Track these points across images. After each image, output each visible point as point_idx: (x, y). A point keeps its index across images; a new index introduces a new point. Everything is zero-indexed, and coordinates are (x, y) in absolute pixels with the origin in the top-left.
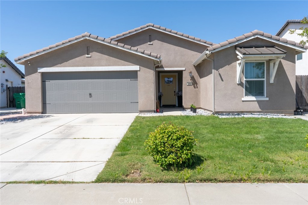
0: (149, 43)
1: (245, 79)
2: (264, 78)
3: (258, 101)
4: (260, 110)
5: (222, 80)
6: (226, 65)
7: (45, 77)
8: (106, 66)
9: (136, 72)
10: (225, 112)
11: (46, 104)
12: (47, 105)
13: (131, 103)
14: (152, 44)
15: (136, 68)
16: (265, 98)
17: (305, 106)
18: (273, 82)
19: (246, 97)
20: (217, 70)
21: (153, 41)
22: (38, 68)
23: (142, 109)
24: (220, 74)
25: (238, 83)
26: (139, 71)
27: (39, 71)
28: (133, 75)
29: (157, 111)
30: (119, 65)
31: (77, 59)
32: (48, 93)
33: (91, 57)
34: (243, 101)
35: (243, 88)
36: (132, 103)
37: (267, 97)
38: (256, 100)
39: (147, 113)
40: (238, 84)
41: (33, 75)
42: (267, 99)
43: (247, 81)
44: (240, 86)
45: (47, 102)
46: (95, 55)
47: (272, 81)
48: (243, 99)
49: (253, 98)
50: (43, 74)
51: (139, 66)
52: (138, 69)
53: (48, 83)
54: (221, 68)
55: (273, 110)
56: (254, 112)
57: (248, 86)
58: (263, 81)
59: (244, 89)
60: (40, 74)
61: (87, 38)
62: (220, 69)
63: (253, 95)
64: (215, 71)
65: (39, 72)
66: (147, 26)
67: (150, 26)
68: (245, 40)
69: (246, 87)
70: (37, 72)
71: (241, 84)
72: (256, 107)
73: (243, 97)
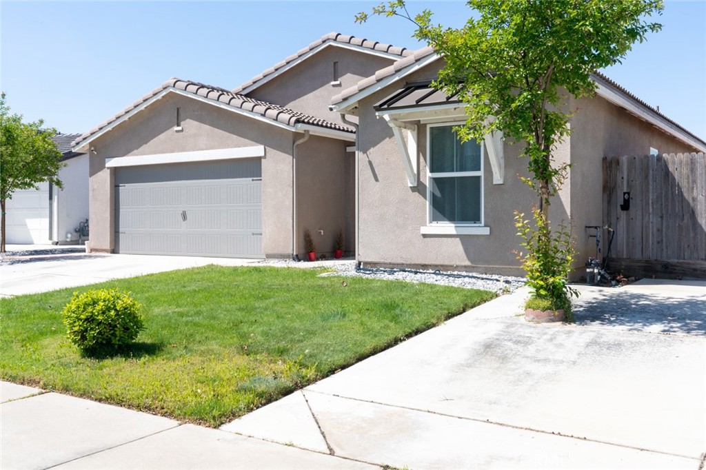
0: (333, 83)
1: (429, 174)
2: (479, 169)
3: (463, 238)
4: (467, 263)
5: (377, 180)
6: (383, 139)
7: (120, 175)
8: (207, 149)
9: (258, 160)
10: (384, 265)
11: (118, 232)
12: (120, 235)
13: (253, 234)
14: (340, 85)
15: (256, 150)
16: (480, 230)
18: (501, 182)
19: (434, 224)
20: (365, 152)
21: (342, 78)
22: (106, 160)
24: (370, 163)
25: (410, 185)
26: (265, 157)
27: (108, 165)
30: (228, 146)
31: (162, 136)
32: (122, 211)
33: (182, 131)
34: (425, 236)
35: (425, 198)
36: (255, 236)
37: (486, 226)
38: (454, 231)
39: (277, 260)
40: (413, 189)
41: (99, 173)
42: (486, 231)
43: (436, 181)
44: (417, 194)
45: (121, 230)
46: (190, 125)
47: (498, 179)
48: (424, 230)
49: (448, 227)
50: (116, 171)
51: (263, 147)
52: (262, 154)
53: (126, 189)
54: (374, 146)
55: (502, 264)
57: (438, 194)
58: (479, 178)
59: (428, 203)
60: (109, 170)
61: (171, 90)
62: (372, 150)
63: (451, 218)
64: (361, 153)
65: (108, 168)
66: (324, 42)
67: (329, 40)
68: (416, 67)
69: (434, 197)
70: (104, 167)
71: (419, 188)
72: (455, 253)
73: (425, 225)
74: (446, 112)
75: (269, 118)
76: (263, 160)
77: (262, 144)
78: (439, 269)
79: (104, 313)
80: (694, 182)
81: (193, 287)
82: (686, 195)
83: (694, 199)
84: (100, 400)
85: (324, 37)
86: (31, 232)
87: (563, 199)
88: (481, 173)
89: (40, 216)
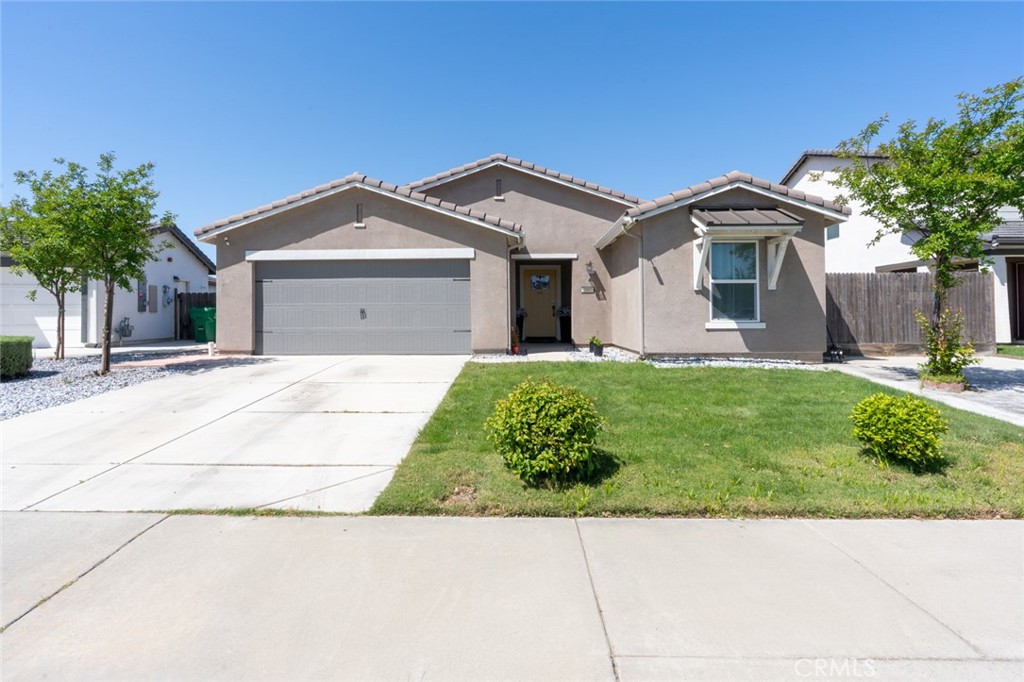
0: (496, 198)
1: (711, 281)
2: (755, 278)
4: (747, 351)
5: (662, 283)
6: (668, 249)
7: (262, 271)
8: (399, 248)
9: (466, 262)
10: (669, 355)
11: (262, 332)
12: (264, 334)
13: (455, 331)
14: (503, 200)
15: (466, 252)
16: (756, 324)
17: (848, 342)
18: (776, 288)
19: (716, 320)
20: (649, 259)
21: (507, 194)
22: (247, 252)
23: (480, 347)
24: (655, 269)
25: (695, 288)
26: (474, 259)
27: (247, 258)
29: (513, 352)
30: (428, 247)
31: (335, 231)
32: (266, 309)
33: (365, 228)
34: (708, 330)
35: (708, 299)
36: (457, 333)
37: (761, 321)
38: (735, 326)
39: (489, 356)
40: (697, 292)
41: (234, 266)
42: (763, 326)
43: (716, 286)
44: (701, 296)
45: (265, 329)
46: (374, 223)
47: (772, 285)
48: (709, 326)
49: (731, 324)
50: (257, 265)
51: (472, 250)
52: (472, 256)
53: (270, 286)
54: (659, 254)
55: (776, 350)
56: (734, 355)
57: (719, 296)
58: (753, 285)
59: (711, 304)
60: (250, 264)
61: (358, 185)
62: (656, 258)
63: (730, 317)
64: (645, 261)
65: (249, 261)
66: (493, 161)
67: (498, 159)
69: (714, 296)
70: (244, 260)
71: (703, 292)
72: (737, 343)
73: (708, 321)
75: (489, 223)
77: (471, 246)
78: (727, 356)
80: (840, 292)
83: (840, 303)
88: (756, 281)
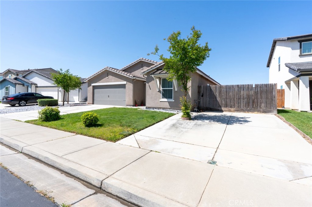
0: (142, 68)
1: (162, 88)
2: (172, 88)
3: (169, 102)
4: (170, 107)
5: (151, 89)
6: (152, 81)
7: (94, 87)
8: (114, 82)
9: (125, 85)
10: (152, 107)
13: (124, 101)
15: (125, 83)
16: (172, 100)
18: (177, 90)
19: (163, 99)
20: (148, 83)
21: (144, 67)
23: (127, 104)
24: (149, 86)
26: (126, 84)
27: (92, 85)
28: (123, 86)
29: (133, 106)
30: (118, 81)
31: (104, 79)
32: (95, 95)
33: (108, 78)
34: (161, 101)
35: (161, 93)
37: (174, 99)
38: (167, 101)
39: (129, 106)
40: (158, 91)
41: (90, 87)
42: (174, 101)
43: (163, 90)
44: (159, 93)
45: (95, 99)
46: (110, 77)
47: (176, 90)
48: (160, 100)
49: (165, 100)
50: (94, 86)
53: (96, 90)
57: (164, 93)
58: (172, 89)
59: (161, 95)
61: (106, 69)
62: (150, 83)
63: (166, 98)
66: (140, 60)
67: (141, 59)
68: (159, 66)
69: (163, 93)
71: (159, 91)
72: (167, 105)
73: (160, 99)
74: (165, 75)
75: (127, 76)
76: (126, 85)
77: (125, 81)
78: (163, 109)
79: (90, 117)
80: (216, 91)
81: (110, 112)
82: (215, 94)
83: (216, 95)
84: (89, 136)
85: (140, 59)
86: (75, 100)
87: (190, 94)
88: (173, 88)
89: (77, 96)
